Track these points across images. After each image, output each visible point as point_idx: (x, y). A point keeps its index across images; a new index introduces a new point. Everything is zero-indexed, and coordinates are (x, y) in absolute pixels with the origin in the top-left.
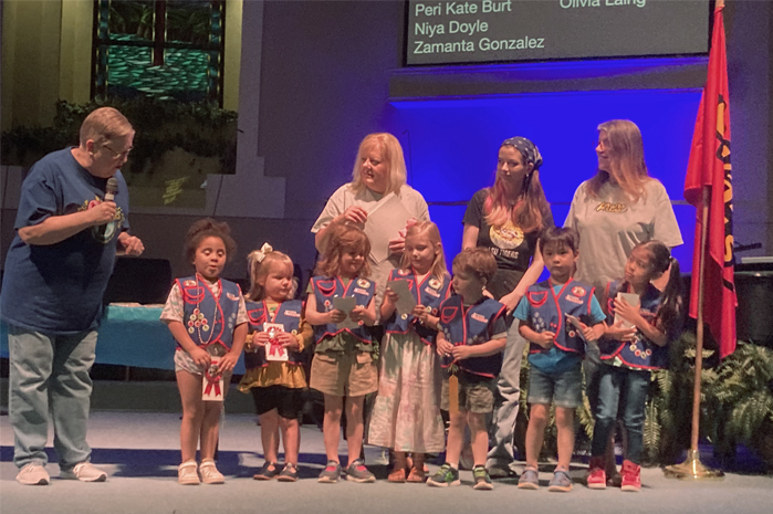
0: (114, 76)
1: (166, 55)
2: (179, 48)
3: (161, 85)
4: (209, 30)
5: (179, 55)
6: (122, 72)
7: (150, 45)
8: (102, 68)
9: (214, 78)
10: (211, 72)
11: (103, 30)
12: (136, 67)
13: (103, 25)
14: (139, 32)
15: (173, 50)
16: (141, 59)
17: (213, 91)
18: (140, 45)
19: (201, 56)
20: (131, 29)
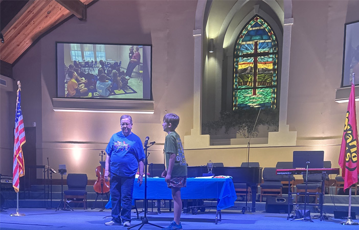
0: (240, 101)
1: (257, 91)
2: (262, 88)
3: (255, 102)
4: (273, 80)
5: (261, 91)
6: (242, 99)
7: (251, 88)
8: (236, 98)
9: (274, 98)
10: (273, 95)
11: (236, 85)
12: (247, 97)
13: (236, 83)
14: (248, 84)
15: (259, 89)
16: (248, 94)
17: (274, 102)
18: (248, 88)
19: (270, 90)
20: (245, 83)
